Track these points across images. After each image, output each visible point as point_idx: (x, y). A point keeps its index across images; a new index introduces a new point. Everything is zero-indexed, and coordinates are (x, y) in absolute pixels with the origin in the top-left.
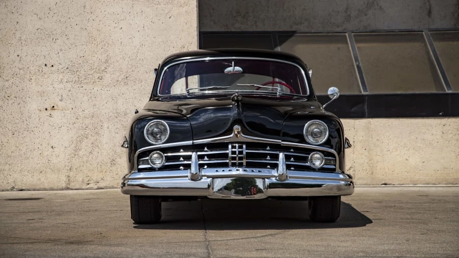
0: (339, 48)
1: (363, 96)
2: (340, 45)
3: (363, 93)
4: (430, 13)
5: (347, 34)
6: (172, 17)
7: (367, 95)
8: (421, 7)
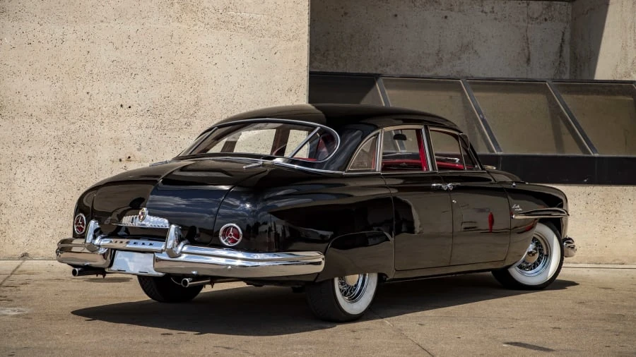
0: (451, 97)
1: (497, 156)
2: (453, 94)
3: (497, 153)
4: (529, 60)
5: (461, 81)
6: (278, 53)
7: (502, 156)
8: (519, 53)
